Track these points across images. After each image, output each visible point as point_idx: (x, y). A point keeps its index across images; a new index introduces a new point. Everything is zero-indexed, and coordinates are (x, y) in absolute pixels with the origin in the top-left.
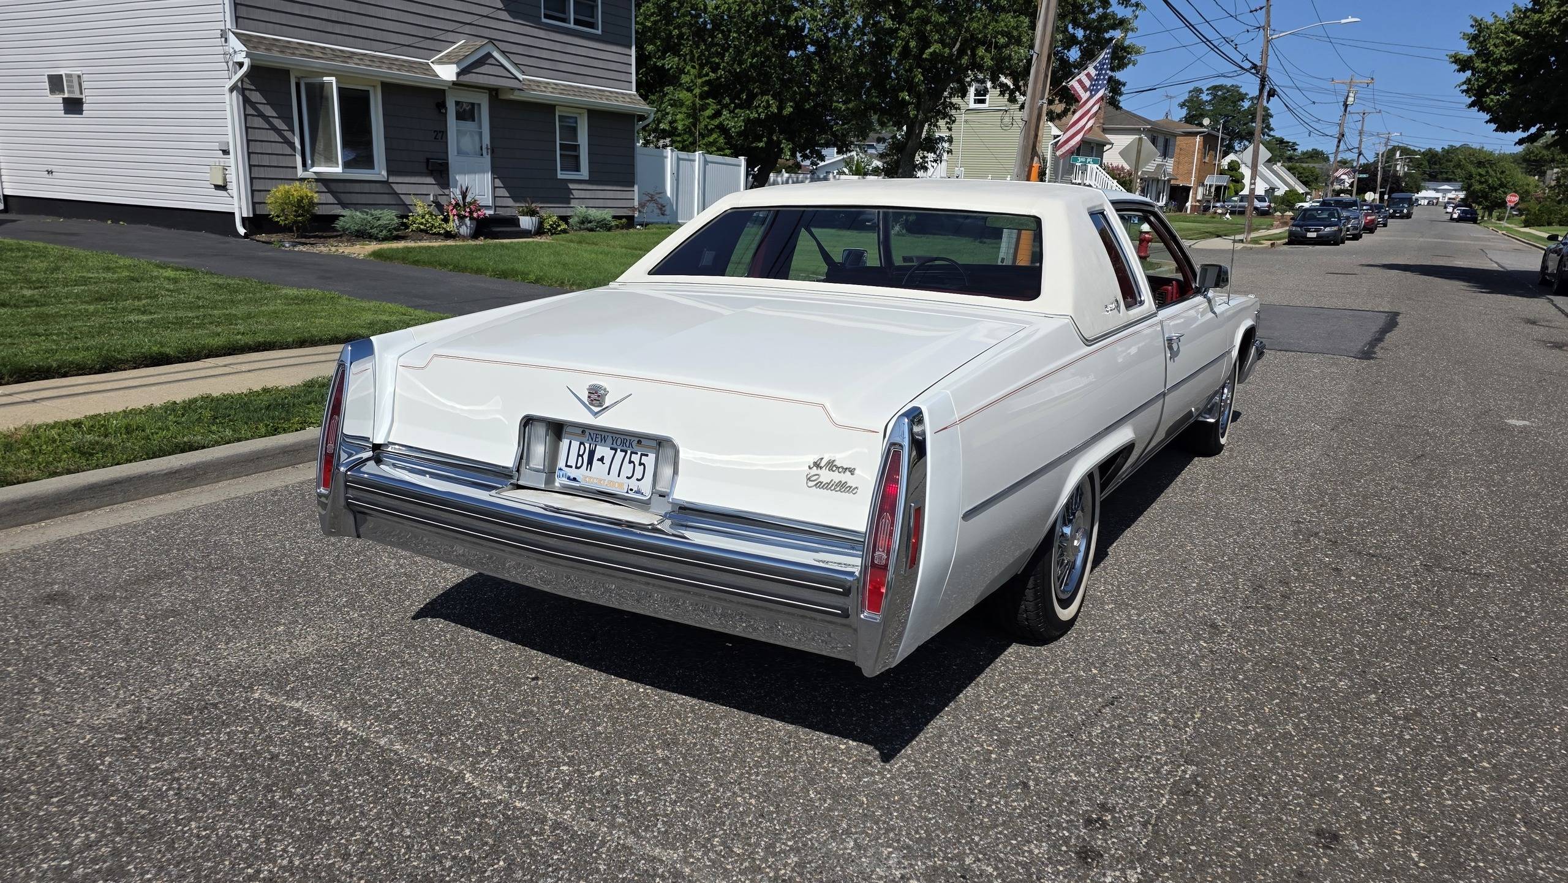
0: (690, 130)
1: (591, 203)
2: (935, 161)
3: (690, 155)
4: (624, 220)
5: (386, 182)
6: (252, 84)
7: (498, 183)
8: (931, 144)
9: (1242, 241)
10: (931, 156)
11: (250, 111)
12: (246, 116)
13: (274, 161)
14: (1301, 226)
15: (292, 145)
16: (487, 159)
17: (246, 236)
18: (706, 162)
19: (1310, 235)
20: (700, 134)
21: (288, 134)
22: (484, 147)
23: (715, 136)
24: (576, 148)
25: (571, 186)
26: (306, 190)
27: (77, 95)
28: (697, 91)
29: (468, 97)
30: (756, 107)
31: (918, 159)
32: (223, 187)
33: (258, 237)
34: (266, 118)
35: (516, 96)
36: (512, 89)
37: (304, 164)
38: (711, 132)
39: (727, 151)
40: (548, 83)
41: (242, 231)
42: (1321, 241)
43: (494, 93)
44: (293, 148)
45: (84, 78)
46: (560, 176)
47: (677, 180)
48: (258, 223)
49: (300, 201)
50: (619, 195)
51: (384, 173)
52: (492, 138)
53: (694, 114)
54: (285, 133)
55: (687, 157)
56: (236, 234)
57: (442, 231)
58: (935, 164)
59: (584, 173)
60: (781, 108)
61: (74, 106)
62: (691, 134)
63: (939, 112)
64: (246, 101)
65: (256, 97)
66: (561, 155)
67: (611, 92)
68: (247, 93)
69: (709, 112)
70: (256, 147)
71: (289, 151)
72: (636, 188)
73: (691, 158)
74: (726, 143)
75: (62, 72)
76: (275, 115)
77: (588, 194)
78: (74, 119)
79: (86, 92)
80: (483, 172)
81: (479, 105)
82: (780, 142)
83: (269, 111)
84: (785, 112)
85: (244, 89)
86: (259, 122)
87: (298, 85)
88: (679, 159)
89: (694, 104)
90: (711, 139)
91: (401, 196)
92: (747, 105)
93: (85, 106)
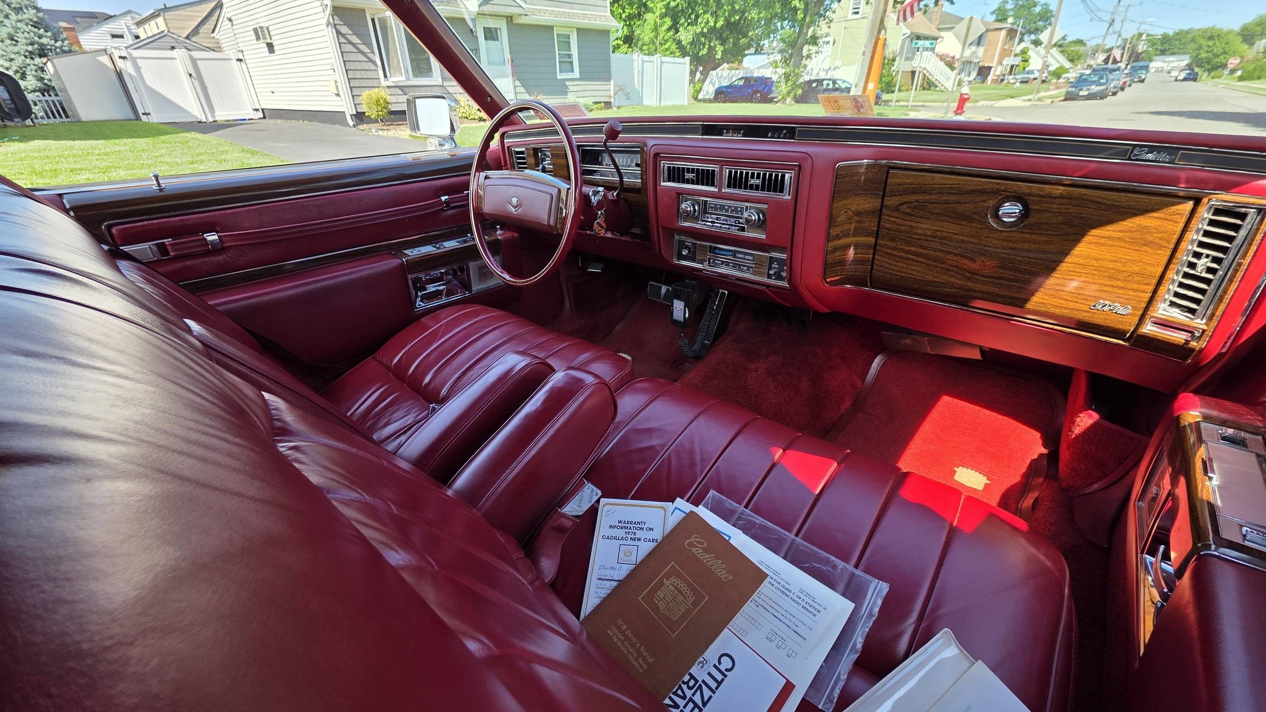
0: (653, 41)
1: (582, 94)
2: (817, 53)
3: (652, 58)
4: (602, 104)
5: (442, 86)
6: (341, 20)
7: (518, 83)
8: (814, 40)
9: (1030, 100)
10: (814, 49)
11: (342, 40)
12: (340, 44)
13: (364, 75)
14: (1076, 87)
15: (374, 63)
16: (508, 68)
17: (354, 126)
18: (662, 63)
19: (1081, 93)
20: (660, 43)
21: (371, 56)
22: (506, 59)
23: (668, 44)
24: (570, 56)
25: (567, 83)
26: (384, 94)
27: (269, 41)
28: (658, 13)
29: (492, 24)
30: (700, 23)
31: (805, 52)
32: (338, 95)
33: (361, 127)
34: (354, 45)
35: (523, 20)
36: (520, 15)
37: (385, 76)
38: (667, 41)
39: (677, 54)
40: (547, 10)
41: (351, 123)
42: (1090, 97)
43: (510, 19)
44: (376, 65)
45: (270, 28)
46: (559, 77)
47: (642, 75)
48: (360, 117)
49: (378, 101)
50: (600, 88)
51: (440, 80)
52: (511, 52)
53: (656, 29)
54: (369, 55)
55: (649, 60)
56: (349, 126)
57: (477, 117)
58: (817, 55)
59: (576, 74)
60: (715, 23)
61: (270, 47)
62: (654, 43)
63: (821, 16)
64: (338, 33)
65: (344, 30)
66: (560, 62)
67: (592, 15)
68: (338, 27)
69: (666, 27)
70: (351, 66)
71: (373, 67)
72: (612, 82)
73: (652, 60)
74: (677, 48)
75: (257, 26)
76: (359, 42)
77: (579, 88)
78: (273, 57)
79: (273, 38)
80: (505, 76)
81: (500, 29)
82: (716, 47)
83: (355, 39)
84: (718, 25)
85: (335, 25)
86: (349, 48)
87: (373, 20)
88: (643, 61)
89: (655, 22)
90: (666, 46)
91: (454, 95)
92: (695, 23)
93: (275, 48)
